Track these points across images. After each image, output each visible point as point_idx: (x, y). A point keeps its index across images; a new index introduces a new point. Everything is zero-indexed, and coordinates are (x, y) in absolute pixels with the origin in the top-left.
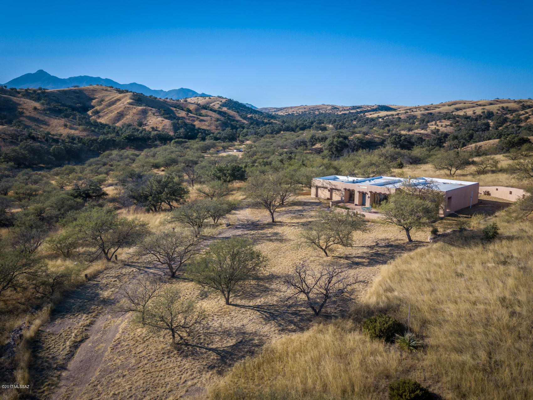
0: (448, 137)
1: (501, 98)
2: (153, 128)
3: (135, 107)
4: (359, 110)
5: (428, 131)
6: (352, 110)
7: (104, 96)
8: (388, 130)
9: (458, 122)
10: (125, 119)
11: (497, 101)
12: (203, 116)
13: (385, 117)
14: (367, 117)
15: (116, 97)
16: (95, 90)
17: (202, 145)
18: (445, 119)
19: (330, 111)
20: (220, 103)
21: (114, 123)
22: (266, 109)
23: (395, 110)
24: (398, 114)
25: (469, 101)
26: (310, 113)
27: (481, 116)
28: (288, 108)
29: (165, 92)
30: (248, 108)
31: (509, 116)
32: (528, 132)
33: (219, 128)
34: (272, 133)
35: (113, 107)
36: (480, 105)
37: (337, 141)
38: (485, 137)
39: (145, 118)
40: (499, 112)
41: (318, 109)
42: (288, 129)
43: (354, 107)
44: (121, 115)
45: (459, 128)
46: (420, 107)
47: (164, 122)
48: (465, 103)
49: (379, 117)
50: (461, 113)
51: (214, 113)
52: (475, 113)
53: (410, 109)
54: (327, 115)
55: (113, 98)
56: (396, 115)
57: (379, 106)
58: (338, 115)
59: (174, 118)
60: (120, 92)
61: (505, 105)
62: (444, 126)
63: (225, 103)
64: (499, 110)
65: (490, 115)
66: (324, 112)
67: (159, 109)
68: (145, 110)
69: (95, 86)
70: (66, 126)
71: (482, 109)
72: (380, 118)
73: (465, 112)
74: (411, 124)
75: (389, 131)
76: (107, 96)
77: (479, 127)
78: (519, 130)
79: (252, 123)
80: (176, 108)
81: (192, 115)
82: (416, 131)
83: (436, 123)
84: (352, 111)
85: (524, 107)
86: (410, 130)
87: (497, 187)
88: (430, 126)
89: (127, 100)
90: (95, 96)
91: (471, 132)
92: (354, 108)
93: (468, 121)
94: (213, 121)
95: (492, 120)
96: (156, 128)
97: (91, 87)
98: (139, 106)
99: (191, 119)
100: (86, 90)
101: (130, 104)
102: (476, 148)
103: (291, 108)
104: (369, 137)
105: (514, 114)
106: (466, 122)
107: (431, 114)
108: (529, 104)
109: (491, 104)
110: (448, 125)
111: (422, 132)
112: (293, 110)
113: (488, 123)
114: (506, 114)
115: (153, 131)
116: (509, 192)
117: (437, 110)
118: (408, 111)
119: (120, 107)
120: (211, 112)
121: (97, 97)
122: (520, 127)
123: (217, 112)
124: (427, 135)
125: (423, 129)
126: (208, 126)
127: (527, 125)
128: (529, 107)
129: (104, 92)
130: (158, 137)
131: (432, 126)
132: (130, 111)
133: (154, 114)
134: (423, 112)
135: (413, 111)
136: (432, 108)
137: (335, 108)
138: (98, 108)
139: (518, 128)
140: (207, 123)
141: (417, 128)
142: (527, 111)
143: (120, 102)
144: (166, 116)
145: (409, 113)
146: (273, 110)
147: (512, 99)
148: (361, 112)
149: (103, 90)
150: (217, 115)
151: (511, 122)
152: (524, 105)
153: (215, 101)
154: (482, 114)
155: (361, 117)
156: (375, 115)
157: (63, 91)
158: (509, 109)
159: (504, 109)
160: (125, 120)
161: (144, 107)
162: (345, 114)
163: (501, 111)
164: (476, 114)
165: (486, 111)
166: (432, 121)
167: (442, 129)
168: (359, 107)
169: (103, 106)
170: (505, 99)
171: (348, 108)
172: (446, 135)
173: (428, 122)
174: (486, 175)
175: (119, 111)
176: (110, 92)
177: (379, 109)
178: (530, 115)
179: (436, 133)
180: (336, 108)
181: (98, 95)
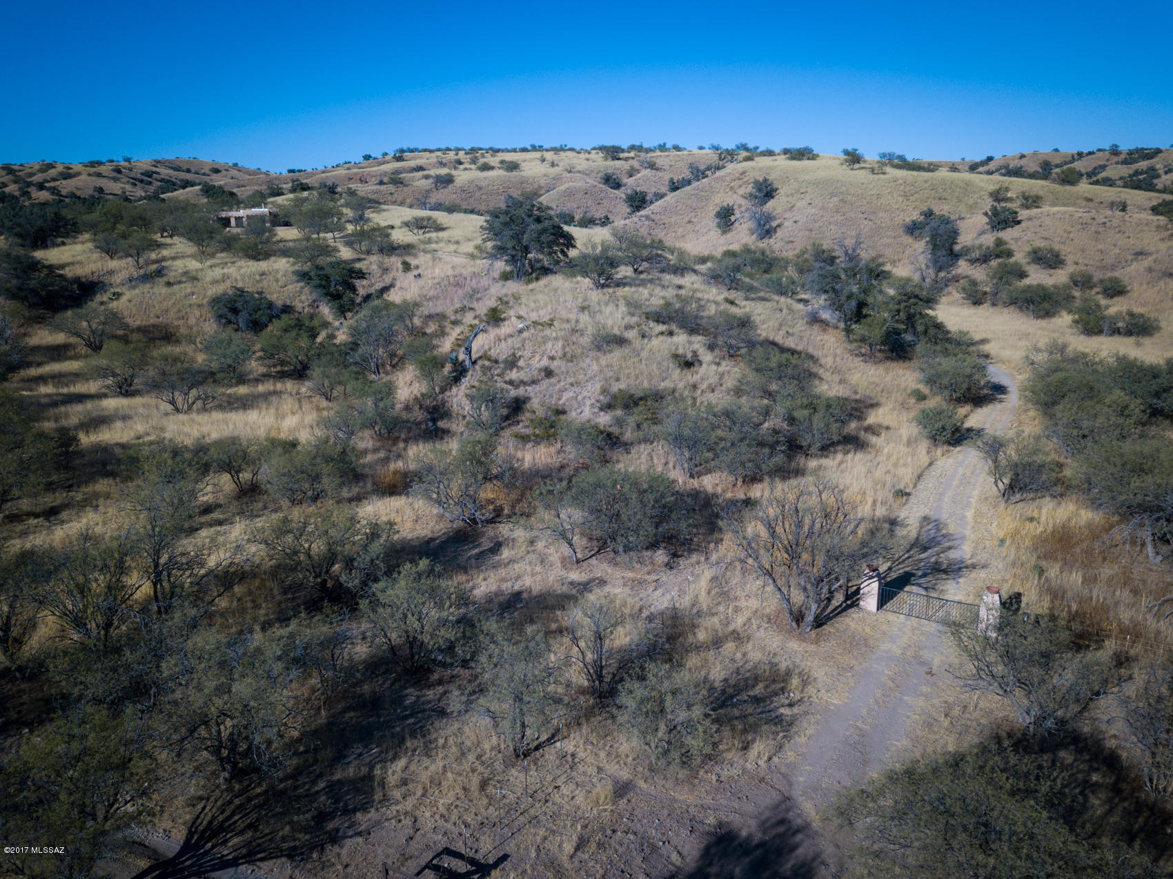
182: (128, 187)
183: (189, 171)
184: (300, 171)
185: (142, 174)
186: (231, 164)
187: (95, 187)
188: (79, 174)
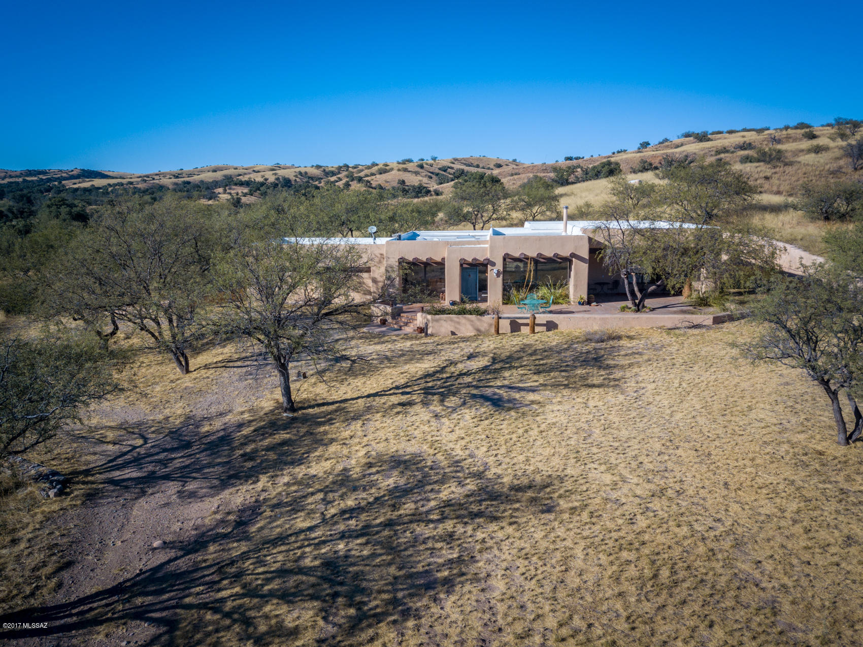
4: (43, 177)
6: (27, 176)
11: (280, 166)
13: (108, 186)
14: (70, 187)
18: (236, 185)
23: (114, 177)
24: (130, 183)
36: (259, 172)
43: (28, 171)
48: (235, 169)
49: (96, 187)
53: (147, 176)
56: (127, 184)
61: (300, 170)
65: (288, 183)
72: (99, 188)
84: (28, 179)
85: (329, 173)
107: (189, 183)
114: (311, 181)
118: (146, 179)
135: (154, 178)
136: (185, 175)
142: (338, 176)
145: (149, 182)
148: (51, 180)
152: (326, 170)
155: (57, 187)
156: (86, 185)
159: (302, 176)
165: (279, 177)
168: (41, 173)
177: (87, 175)
182: (425, 180)
183: (478, 166)
184: (577, 158)
185: (440, 169)
186: (511, 160)
187: (399, 180)
188: (392, 169)
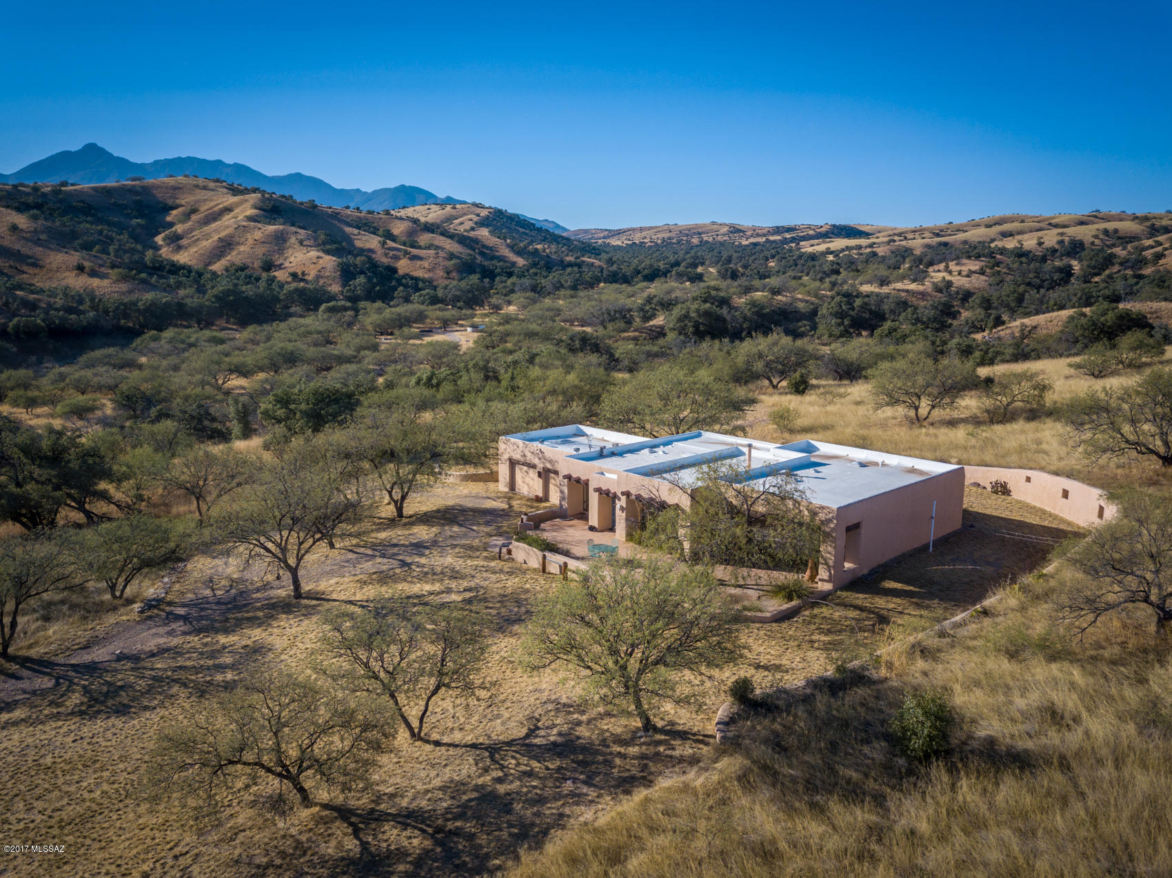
0: (970, 300)
1: (1105, 209)
2: (294, 275)
3: (259, 225)
4: (788, 236)
5: (927, 286)
6: (772, 234)
7: (199, 201)
8: (831, 282)
9: (998, 264)
10: (234, 253)
11: (1096, 217)
12: (420, 247)
13: (843, 250)
14: (803, 250)
15: (222, 203)
16: (180, 188)
17: (388, 316)
18: (969, 257)
19: (726, 238)
20: (476, 219)
21: (209, 264)
22: (586, 231)
23: (866, 235)
24: (871, 246)
25: (1032, 217)
26: (679, 242)
27: (1056, 251)
28: (633, 230)
29: (366, 193)
30: (540, 230)
31: (1118, 250)
32: (1157, 290)
33: (454, 274)
34: (574, 288)
35: (214, 225)
36: (1056, 226)
37: (697, 311)
38: (1052, 302)
39: (281, 251)
40: (1097, 242)
41: (699, 234)
42: (614, 278)
43: (777, 228)
44: (226, 245)
45: (998, 279)
46: (925, 229)
47: (321, 261)
48: (1023, 221)
49: (829, 252)
50: (1010, 244)
51: (449, 241)
52: (1043, 243)
53: (900, 235)
54: (718, 245)
55: (218, 204)
56: (866, 247)
57: (834, 226)
58: (740, 245)
59: (350, 253)
60: (235, 191)
61: (1111, 226)
62: (964, 273)
63: (487, 218)
64: (1096, 237)
65: (1076, 248)
66: (711, 239)
67: (314, 232)
68: (282, 232)
69: (180, 178)
70: (80, 268)
71: (1059, 234)
72: (831, 253)
73: (1019, 242)
74: (889, 268)
75: (834, 284)
76: (205, 200)
77: (1048, 277)
78: (1137, 283)
79: (535, 265)
80: (358, 228)
81: (394, 245)
82: (899, 285)
83: (947, 267)
84: (772, 238)
85: (1154, 231)
86: (883, 282)
87: (1029, 473)
88: (933, 274)
89: (246, 208)
90: (178, 201)
91: (1022, 288)
92: (778, 230)
93: (1021, 263)
94: (440, 259)
95: (1080, 260)
96: (303, 274)
97: (171, 181)
98: (269, 224)
99: (391, 253)
100: (158, 187)
101: (250, 219)
102: (1022, 330)
103: (641, 229)
104: (784, 299)
105: (1129, 247)
106: (1016, 265)
107: (946, 244)
108: (1165, 222)
109: (1082, 223)
110: (975, 272)
111: (913, 286)
112: (644, 233)
113: (1070, 267)
114: (1114, 245)
115: (294, 281)
116: (1061, 494)
117: (961, 236)
118: (896, 238)
119: (227, 227)
120: (443, 238)
121: (183, 202)
122: (1140, 277)
123: (456, 238)
124: (923, 295)
125: (914, 281)
126: (429, 270)
127: (1158, 271)
128: (1166, 230)
129: (199, 191)
130: (300, 296)
131: (937, 275)
132: (249, 236)
133: (301, 243)
134: (927, 241)
135: (906, 238)
136: (949, 232)
137: (736, 230)
138: (179, 228)
139: (1135, 280)
140: (426, 264)
141: (902, 278)
142: (1159, 238)
143: (232, 214)
144: (328, 247)
145: (897, 243)
146: (602, 235)
147: (1129, 212)
148: (793, 240)
149: (197, 186)
150: (457, 245)
151: (1121, 264)
152: (1153, 225)
153: (465, 214)
154: (1057, 247)
155: (790, 250)
156: (822, 248)
157: (104, 188)
158: (1121, 234)
159: (1107, 235)
160: (234, 257)
161: (281, 227)
162: (755, 244)
163: (1102, 240)
164: (1044, 246)
165: (1067, 239)
166: (941, 262)
167: (959, 282)
168: (789, 230)
169: (190, 223)
170: (1113, 212)
171: (765, 231)
172: (966, 296)
173: (931, 264)
174: (1009, 427)
175: (222, 235)
176: (212, 193)
177: (833, 233)
178: (1166, 249)
179: (944, 291)
180: (740, 231)
181: (186, 200)
